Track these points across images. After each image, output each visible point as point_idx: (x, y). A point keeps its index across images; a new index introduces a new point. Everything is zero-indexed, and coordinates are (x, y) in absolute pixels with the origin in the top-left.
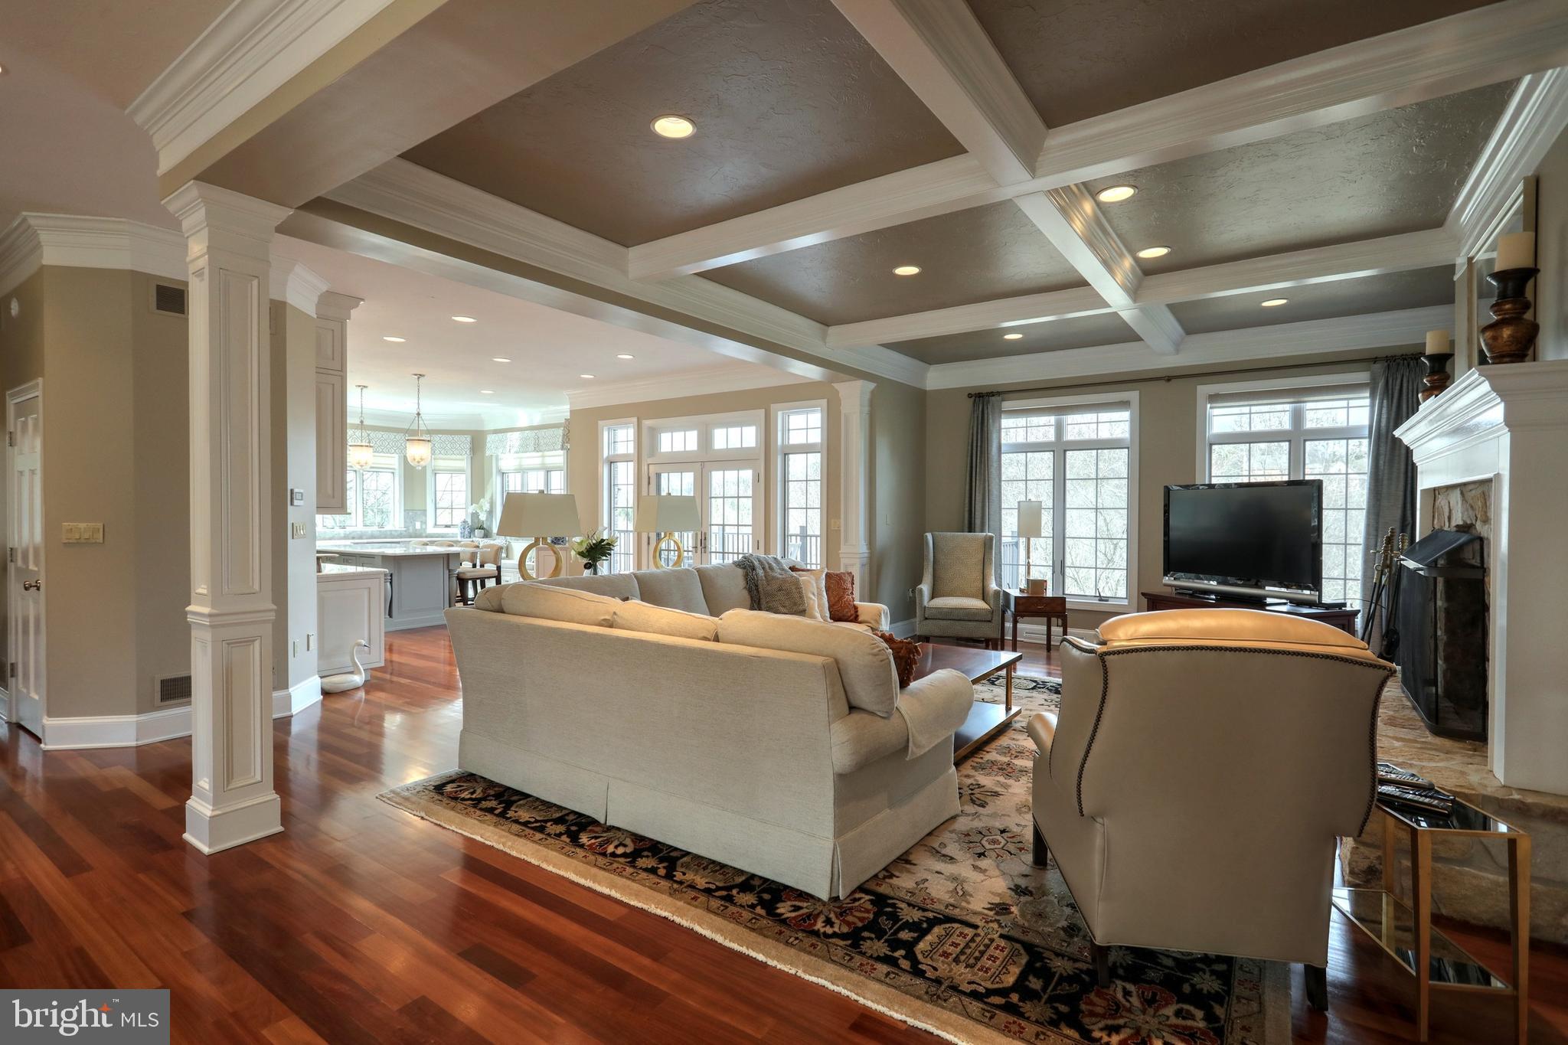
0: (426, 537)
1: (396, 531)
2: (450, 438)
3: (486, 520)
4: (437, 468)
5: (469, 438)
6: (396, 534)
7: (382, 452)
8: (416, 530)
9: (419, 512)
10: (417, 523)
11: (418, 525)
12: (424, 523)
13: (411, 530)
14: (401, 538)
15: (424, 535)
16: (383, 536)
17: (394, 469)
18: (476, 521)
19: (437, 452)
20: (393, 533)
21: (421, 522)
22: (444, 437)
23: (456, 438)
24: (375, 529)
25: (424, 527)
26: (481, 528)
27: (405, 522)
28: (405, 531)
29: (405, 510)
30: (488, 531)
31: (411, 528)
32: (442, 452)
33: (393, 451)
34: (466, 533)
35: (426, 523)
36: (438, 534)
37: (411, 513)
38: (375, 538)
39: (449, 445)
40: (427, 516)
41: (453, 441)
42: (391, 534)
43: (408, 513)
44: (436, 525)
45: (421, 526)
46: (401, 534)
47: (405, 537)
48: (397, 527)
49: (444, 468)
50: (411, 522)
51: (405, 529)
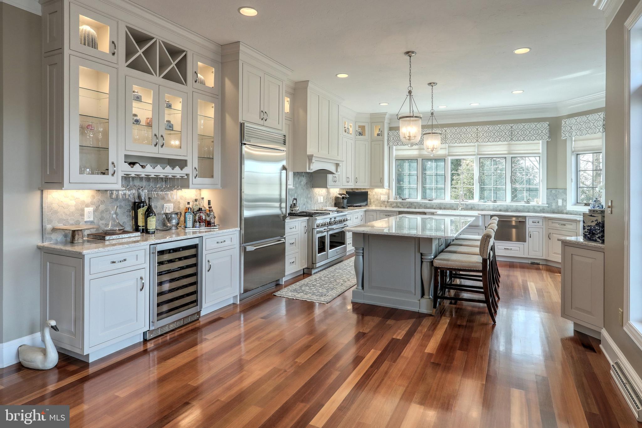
0: (567, 214)
1: (539, 207)
2: (584, 118)
4: (576, 149)
6: (539, 209)
7: (524, 140)
8: (559, 207)
9: (561, 191)
10: (559, 200)
11: (560, 202)
12: (565, 200)
13: (553, 208)
14: (544, 212)
15: (565, 211)
16: (527, 210)
17: (539, 153)
20: (536, 208)
21: (563, 200)
22: (579, 119)
23: (590, 118)
24: (522, 204)
25: (565, 204)
27: (548, 199)
28: (548, 207)
29: (547, 189)
31: (553, 205)
32: (578, 134)
33: (534, 138)
35: (566, 201)
36: (576, 211)
37: (553, 191)
38: (519, 211)
39: (583, 126)
40: (566, 195)
41: (588, 121)
42: (534, 209)
43: (552, 191)
44: (577, 203)
45: (563, 203)
46: (544, 209)
47: (548, 212)
48: (540, 203)
49: (583, 148)
50: (554, 200)
51: (547, 205)
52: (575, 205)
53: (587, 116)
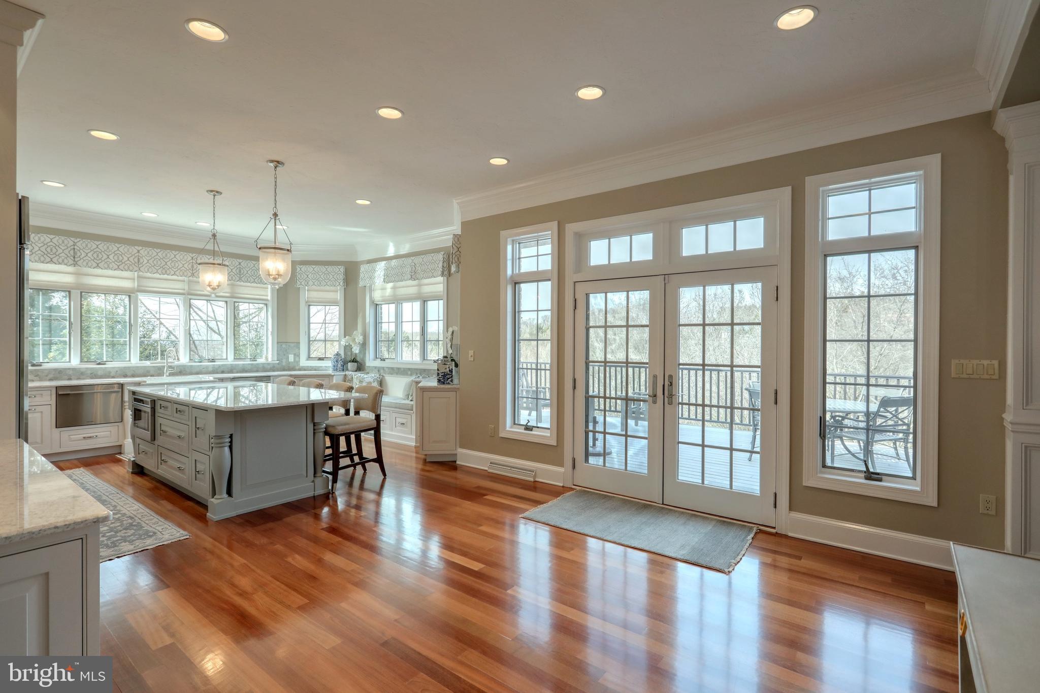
0: (300, 370)
1: (268, 364)
2: (323, 269)
3: (360, 352)
4: (310, 300)
5: (342, 269)
6: (269, 367)
8: (291, 363)
9: (292, 345)
10: (290, 355)
11: (291, 358)
12: (297, 355)
13: (284, 364)
14: (274, 371)
15: (297, 368)
16: (255, 369)
17: (268, 301)
18: (349, 353)
19: (311, 283)
20: (265, 365)
21: (295, 355)
22: (317, 268)
23: (330, 268)
24: (249, 362)
25: (297, 359)
26: (354, 361)
27: (278, 354)
28: (278, 364)
29: (278, 343)
30: (361, 364)
31: (284, 361)
32: (316, 283)
34: (339, 366)
35: (299, 356)
36: (311, 367)
37: (284, 346)
38: (247, 372)
39: (322, 276)
40: (299, 349)
41: (326, 272)
42: (264, 367)
43: (282, 345)
44: (309, 357)
45: (294, 358)
46: (274, 367)
47: (278, 370)
48: (270, 360)
49: (317, 300)
50: (285, 355)
51: (278, 362)
52: (307, 360)
53: (327, 267)
